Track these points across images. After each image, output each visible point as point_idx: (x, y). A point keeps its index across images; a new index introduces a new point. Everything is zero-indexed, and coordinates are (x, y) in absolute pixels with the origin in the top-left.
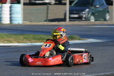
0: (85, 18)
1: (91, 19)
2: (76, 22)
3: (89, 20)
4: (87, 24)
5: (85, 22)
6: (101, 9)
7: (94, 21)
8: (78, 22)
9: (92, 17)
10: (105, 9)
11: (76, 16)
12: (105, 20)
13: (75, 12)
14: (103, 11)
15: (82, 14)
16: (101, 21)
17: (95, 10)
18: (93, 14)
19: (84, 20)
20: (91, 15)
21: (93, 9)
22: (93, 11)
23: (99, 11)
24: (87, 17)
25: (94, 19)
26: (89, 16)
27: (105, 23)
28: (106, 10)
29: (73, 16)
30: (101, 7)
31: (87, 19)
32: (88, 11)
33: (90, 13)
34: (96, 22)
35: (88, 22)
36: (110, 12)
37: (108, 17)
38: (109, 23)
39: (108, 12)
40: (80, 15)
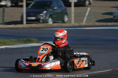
0: (43, 20)
1: (48, 21)
2: (34, 24)
3: (47, 22)
4: (44, 26)
5: (42, 24)
6: (59, 11)
7: (52, 23)
8: (36, 24)
9: (50, 19)
10: (63, 11)
11: (33, 18)
12: (63, 22)
13: (32, 14)
14: (61, 13)
15: (40, 16)
16: (60, 23)
17: (53, 12)
18: (51, 16)
19: (41, 22)
20: (49, 18)
21: (51, 11)
22: (51, 13)
23: (58, 13)
25: (52, 21)
26: (47, 18)
27: (64, 25)
28: (65, 12)
29: (30, 18)
30: (59, 9)
31: (45, 21)
32: (46, 13)
33: (48, 15)
34: (55, 24)
35: (46, 24)
36: (69, 14)
37: (67, 19)
38: (67, 25)
39: (66, 14)
40: (37, 17)
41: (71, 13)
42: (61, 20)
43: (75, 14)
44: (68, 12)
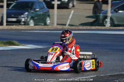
0: (24, 22)
1: (30, 23)
2: (14, 26)
3: (28, 24)
5: (23, 26)
6: (41, 13)
7: (33, 25)
8: (16, 26)
9: (32, 21)
10: (45, 13)
11: (14, 20)
12: (45, 24)
13: (13, 15)
15: (21, 17)
16: (42, 25)
17: (34, 14)
18: (32, 18)
19: (23, 24)
21: (33, 13)
22: (33, 15)
23: (39, 15)
24: (26, 21)
25: (33, 23)
26: (28, 20)
27: (46, 27)
28: (47, 14)
29: (10, 19)
30: (41, 10)
31: (26, 23)
32: (27, 15)
33: (30, 17)
34: (36, 26)
35: (27, 26)
36: (51, 16)
37: (49, 21)
38: (50, 27)
39: (49, 16)
40: (18, 18)
41: (53, 15)
42: (43, 23)
43: (57, 16)
44: (51, 14)
